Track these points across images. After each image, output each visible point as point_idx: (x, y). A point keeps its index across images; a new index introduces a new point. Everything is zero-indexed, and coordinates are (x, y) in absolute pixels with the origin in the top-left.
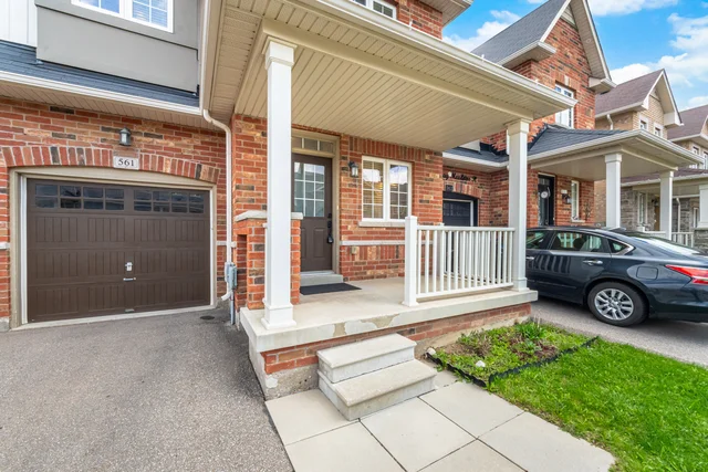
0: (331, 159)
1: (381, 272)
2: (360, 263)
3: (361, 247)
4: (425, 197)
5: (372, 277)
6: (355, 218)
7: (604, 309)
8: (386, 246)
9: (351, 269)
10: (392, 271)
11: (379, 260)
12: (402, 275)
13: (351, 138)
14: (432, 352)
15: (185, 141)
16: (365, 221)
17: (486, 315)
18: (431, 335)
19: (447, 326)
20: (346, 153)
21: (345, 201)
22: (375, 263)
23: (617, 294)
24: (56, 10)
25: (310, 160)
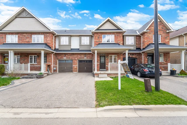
0: (105, 56)
15: (90, 55)
18: (111, 75)
24: (80, 45)
25: (103, 56)
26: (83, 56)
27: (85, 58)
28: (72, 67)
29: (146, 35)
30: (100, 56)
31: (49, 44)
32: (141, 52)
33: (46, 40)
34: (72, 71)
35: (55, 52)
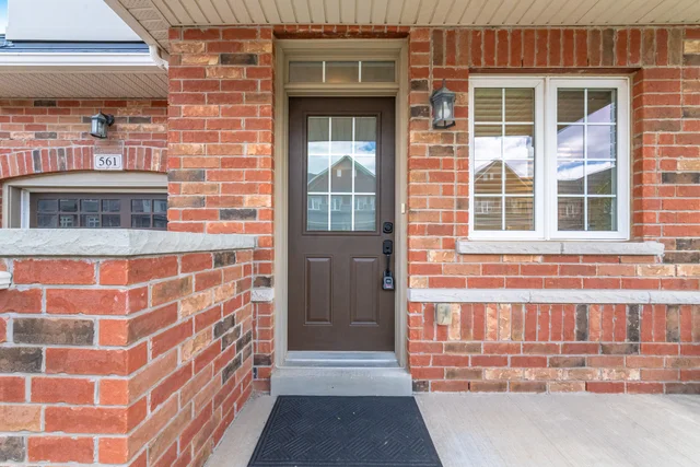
1: (527, 375)
2: (462, 348)
3: (465, 306)
4: (685, 165)
5: (501, 387)
6: (448, 231)
8: (545, 306)
9: (437, 361)
10: (563, 374)
11: (522, 342)
13: (438, 33)
16: (479, 239)
20: (425, 72)
21: (418, 190)
22: (509, 349)
26: (70, 134)
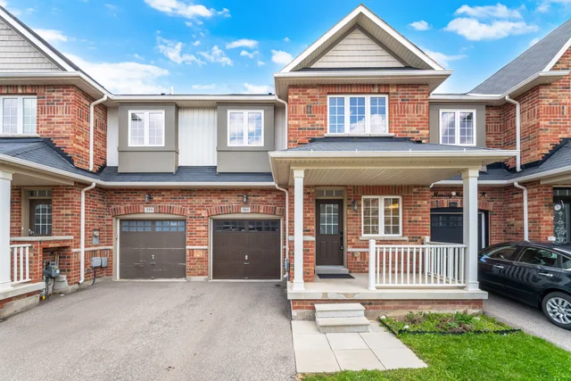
0: (342, 200)
2: (360, 262)
3: (361, 252)
4: (413, 218)
6: (357, 234)
7: (554, 313)
9: (354, 266)
12: (367, 272)
13: (354, 186)
14: (383, 317)
15: (269, 196)
16: (364, 236)
17: (433, 303)
18: (384, 308)
19: (397, 304)
20: (351, 196)
21: (349, 224)
23: (563, 302)
24: (222, 150)
25: (330, 202)
26: (233, 201)
27: (246, 213)
28: (185, 250)
29: (547, 99)
30: (319, 202)
31: (65, 142)
32: (515, 182)
33: (49, 120)
34: (182, 273)
35: (95, 182)
